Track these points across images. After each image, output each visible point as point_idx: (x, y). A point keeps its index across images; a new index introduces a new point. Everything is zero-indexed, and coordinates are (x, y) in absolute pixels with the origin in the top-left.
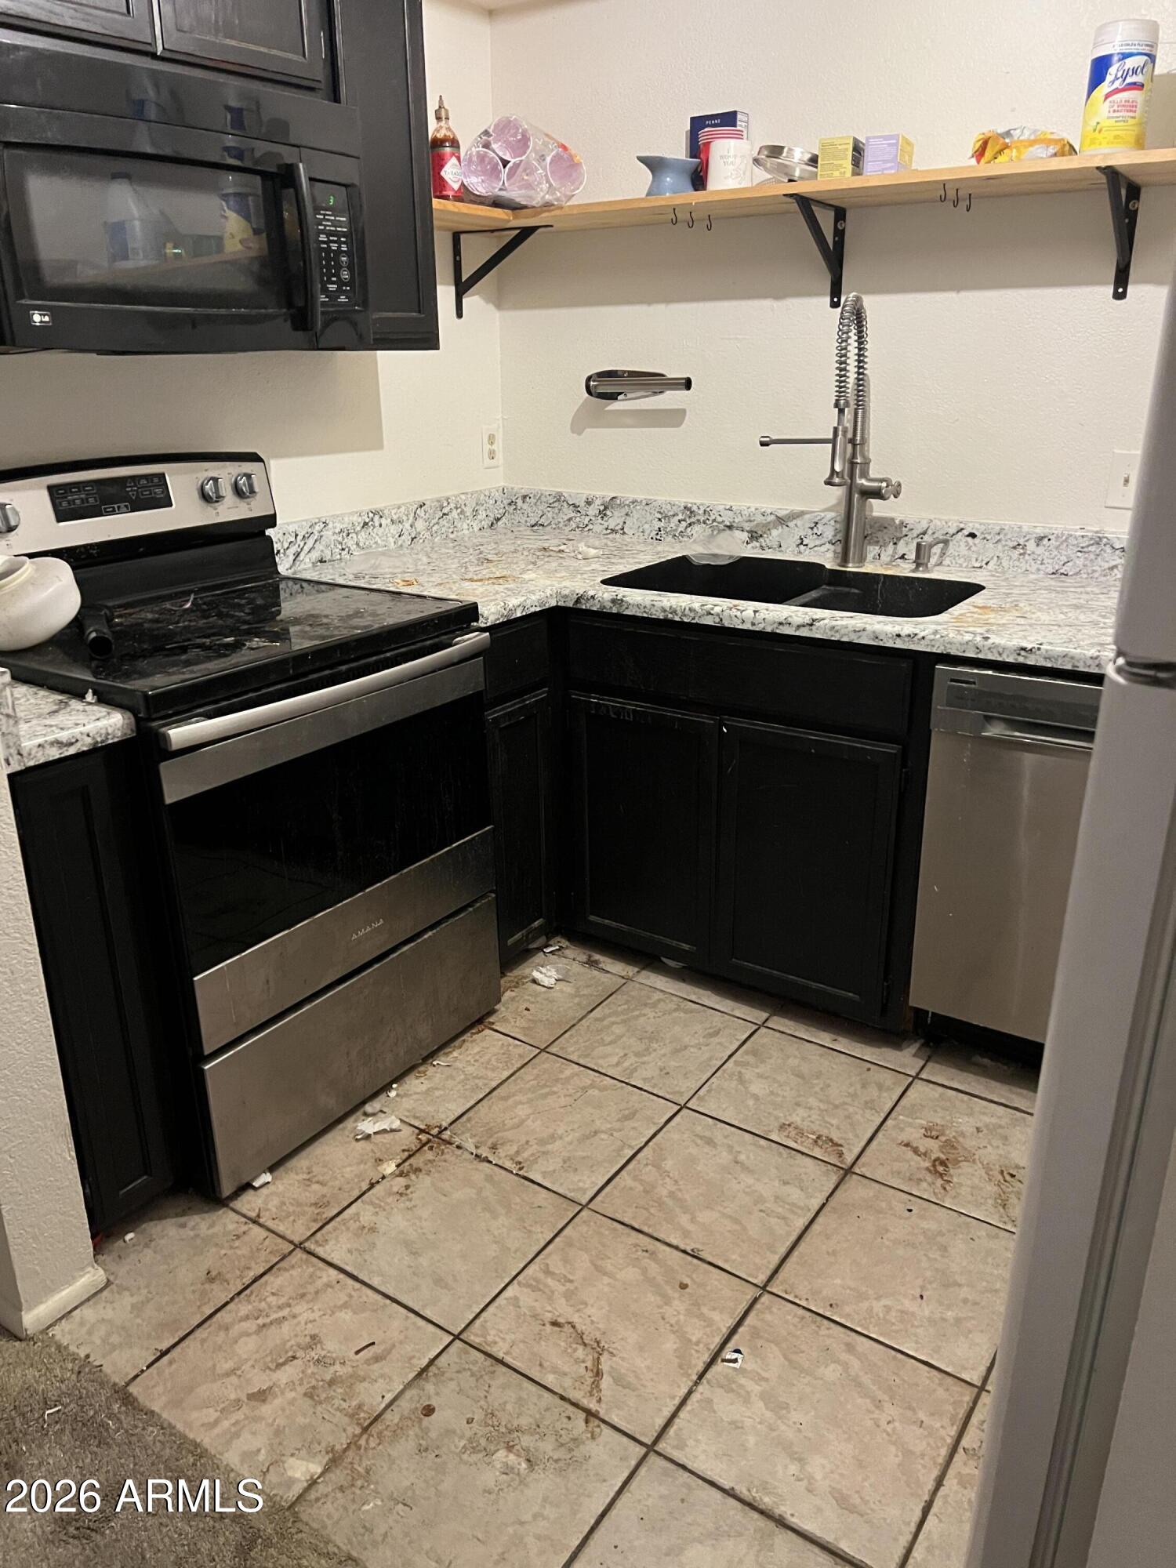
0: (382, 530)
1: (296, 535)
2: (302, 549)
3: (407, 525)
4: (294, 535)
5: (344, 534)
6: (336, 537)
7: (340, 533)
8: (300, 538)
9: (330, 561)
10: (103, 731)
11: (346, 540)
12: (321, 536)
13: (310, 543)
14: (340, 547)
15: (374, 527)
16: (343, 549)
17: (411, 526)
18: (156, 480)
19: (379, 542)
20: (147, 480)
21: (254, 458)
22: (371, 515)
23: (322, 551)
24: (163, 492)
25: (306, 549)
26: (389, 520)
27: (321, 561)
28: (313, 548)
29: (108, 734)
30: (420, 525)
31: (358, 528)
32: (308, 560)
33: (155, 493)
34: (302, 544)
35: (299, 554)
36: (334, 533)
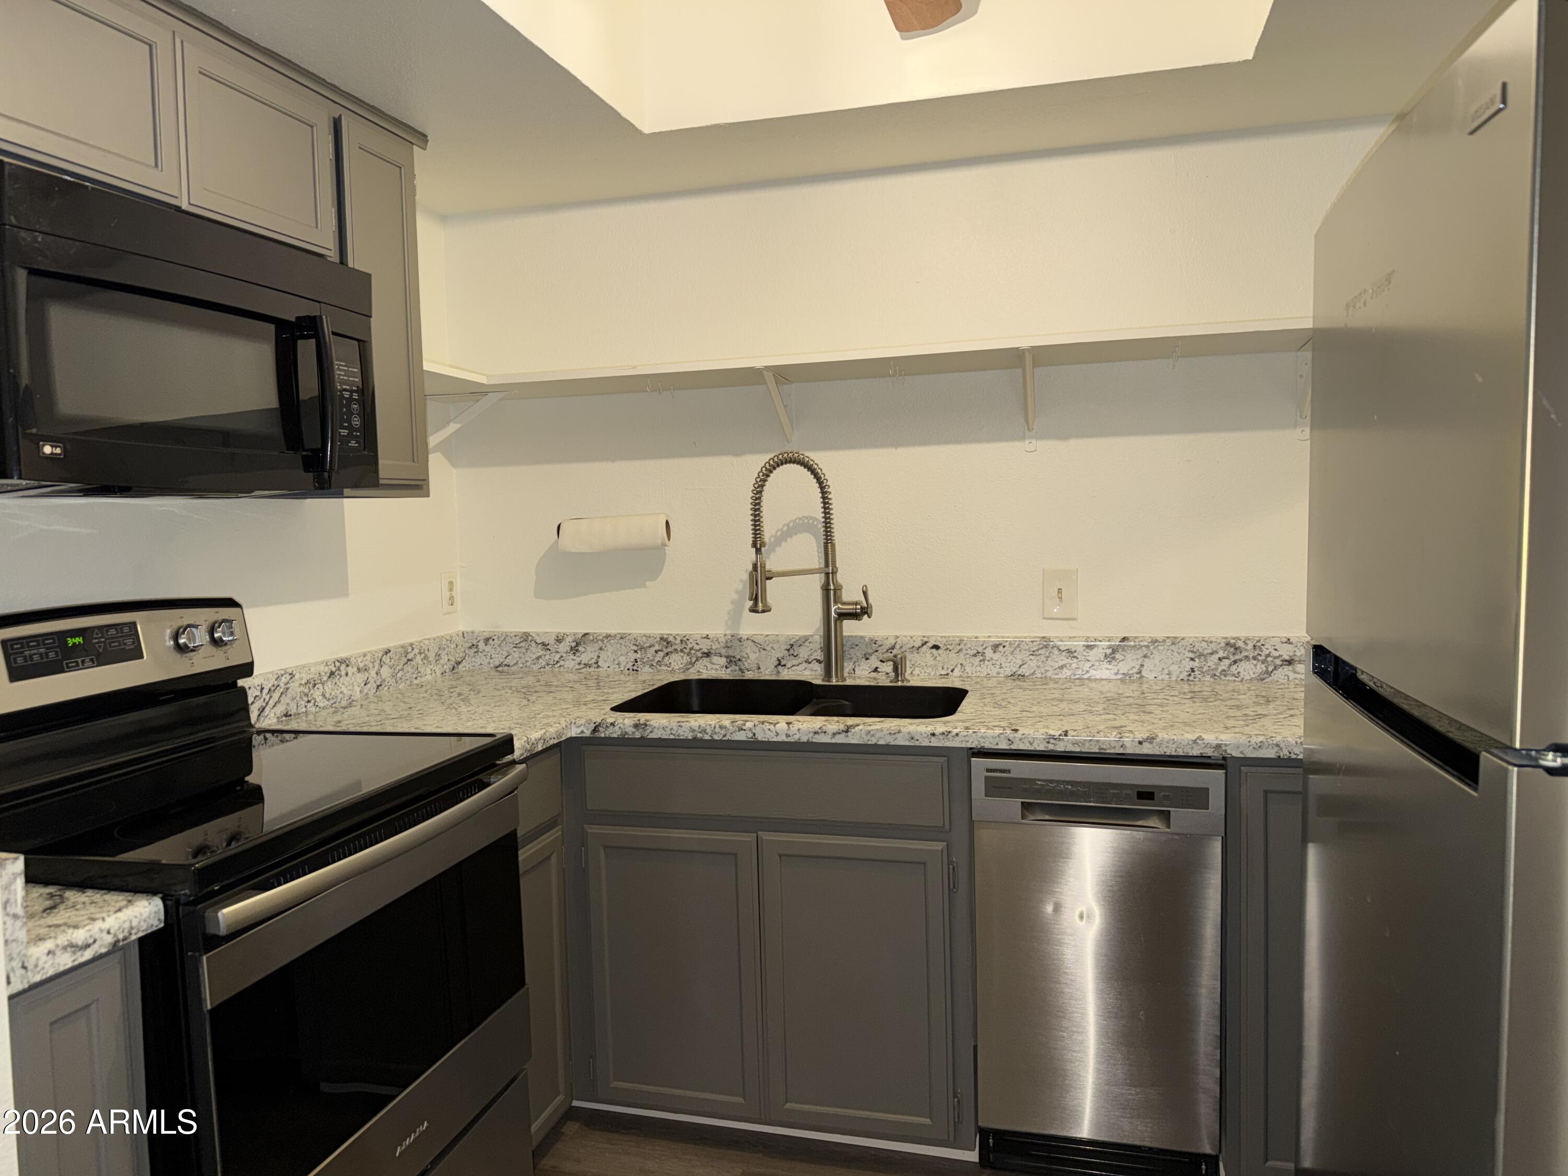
0: (348, 679)
1: (262, 689)
2: (267, 703)
3: (373, 673)
4: (259, 688)
5: (311, 686)
6: (302, 688)
7: (306, 684)
8: (265, 691)
9: (295, 715)
10: (127, 925)
11: (312, 691)
12: (287, 689)
13: (276, 696)
14: (306, 699)
15: (341, 676)
16: (309, 701)
17: (377, 674)
18: (126, 630)
19: (345, 692)
20: (116, 630)
21: (230, 603)
22: (338, 664)
23: (288, 704)
24: (133, 643)
25: (272, 703)
26: (355, 669)
27: (286, 715)
28: (279, 701)
29: (132, 928)
30: (386, 672)
31: (325, 679)
32: (272, 715)
33: (125, 644)
34: (267, 698)
35: (264, 709)
36: (301, 684)
